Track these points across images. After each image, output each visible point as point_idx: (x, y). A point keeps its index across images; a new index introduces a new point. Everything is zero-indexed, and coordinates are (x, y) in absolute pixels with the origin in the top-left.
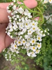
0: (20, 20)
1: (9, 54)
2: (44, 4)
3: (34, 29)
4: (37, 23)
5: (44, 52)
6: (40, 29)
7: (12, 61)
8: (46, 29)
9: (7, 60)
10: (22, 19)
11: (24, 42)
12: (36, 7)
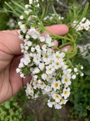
0: (33, 49)
2: (79, 31)
3: (57, 64)
4: (63, 55)
6: (67, 64)
8: (77, 66)
10: (36, 48)
11: (42, 84)
12: (67, 34)
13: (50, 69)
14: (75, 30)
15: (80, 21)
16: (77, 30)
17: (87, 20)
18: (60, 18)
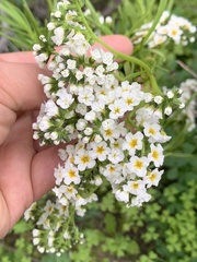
0: (79, 75)
1: (47, 226)
5: (190, 243)
7: (59, 255)
9: (41, 250)
11: (100, 150)
13: (117, 111)
14: (147, 46)
15: (158, 21)
16: (151, 45)
17: (174, 17)
18: (101, 20)
